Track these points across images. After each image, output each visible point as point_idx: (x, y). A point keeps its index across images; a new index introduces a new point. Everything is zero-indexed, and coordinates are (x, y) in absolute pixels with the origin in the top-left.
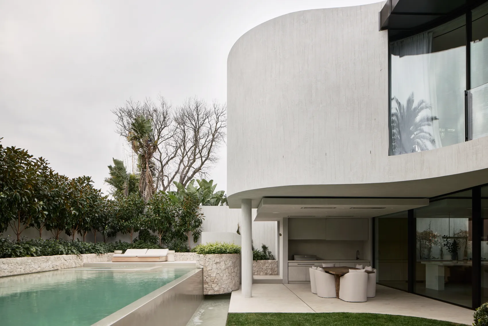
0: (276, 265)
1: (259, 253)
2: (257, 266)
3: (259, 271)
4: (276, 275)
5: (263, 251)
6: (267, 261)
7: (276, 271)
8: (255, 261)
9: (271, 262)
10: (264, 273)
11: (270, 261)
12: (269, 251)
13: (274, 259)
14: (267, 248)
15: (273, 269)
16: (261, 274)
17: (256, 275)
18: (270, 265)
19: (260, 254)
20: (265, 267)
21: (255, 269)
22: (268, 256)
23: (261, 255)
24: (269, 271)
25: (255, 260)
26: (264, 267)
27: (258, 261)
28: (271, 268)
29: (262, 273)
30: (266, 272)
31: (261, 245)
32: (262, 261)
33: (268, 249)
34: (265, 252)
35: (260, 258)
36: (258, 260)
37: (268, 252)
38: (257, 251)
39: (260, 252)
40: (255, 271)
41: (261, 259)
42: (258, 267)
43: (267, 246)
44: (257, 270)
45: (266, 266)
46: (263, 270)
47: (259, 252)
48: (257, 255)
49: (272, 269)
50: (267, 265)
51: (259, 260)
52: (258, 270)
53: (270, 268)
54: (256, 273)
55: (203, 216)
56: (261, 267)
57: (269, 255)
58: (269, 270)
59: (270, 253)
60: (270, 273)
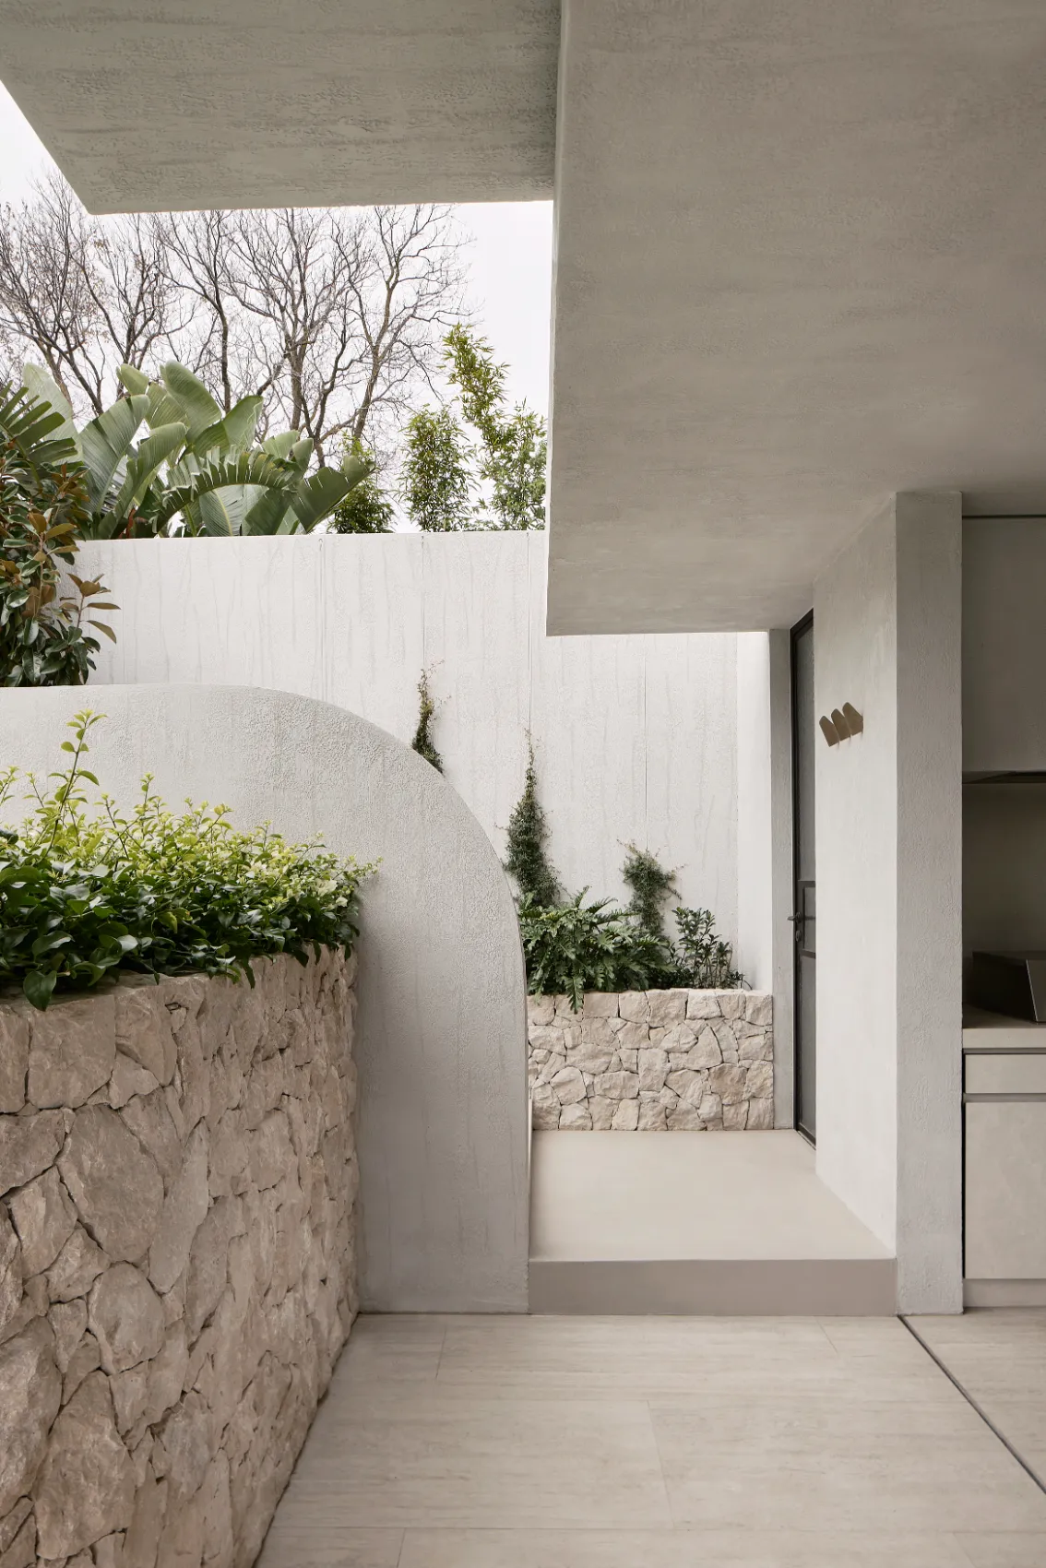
0: (760, 1040)
1: (602, 927)
2: (582, 1049)
3: (598, 1090)
4: (758, 1127)
5: (635, 909)
6: (672, 997)
7: (761, 1088)
8: (564, 1000)
9: (714, 1011)
10: (646, 1110)
11: (698, 997)
12: (691, 904)
13: (732, 980)
14: (671, 878)
15: (736, 1072)
16: (615, 1121)
17: (569, 1128)
18: (707, 1039)
19: (611, 934)
20: (653, 1059)
21: (564, 1074)
22: (681, 953)
23: (623, 947)
24: (697, 1097)
25: (562, 991)
26: (645, 1057)
27: (596, 996)
28: (714, 1062)
29: (627, 1112)
30: (666, 1097)
31: (619, 861)
32: (632, 1000)
33: (671, 884)
34: (650, 916)
35: (609, 968)
36: (590, 986)
37: (680, 913)
38: (586, 904)
39: (614, 918)
40: (561, 1093)
41: (623, 982)
42: (594, 1056)
43: (665, 867)
44: (588, 1080)
45: (667, 1044)
46: (638, 1083)
47: (602, 921)
48: (585, 944)
49: (721, 1073)
50: (676, 1035)
51: (604, 989)
52: (590, 1087)
53: (701, 1062)
54: (573, 1114)
55: (94, 598)
56: (624, 1053)
57: (691, 943)
58: (694, 1087)
59: (693, 922)
60: (708, 1107)
